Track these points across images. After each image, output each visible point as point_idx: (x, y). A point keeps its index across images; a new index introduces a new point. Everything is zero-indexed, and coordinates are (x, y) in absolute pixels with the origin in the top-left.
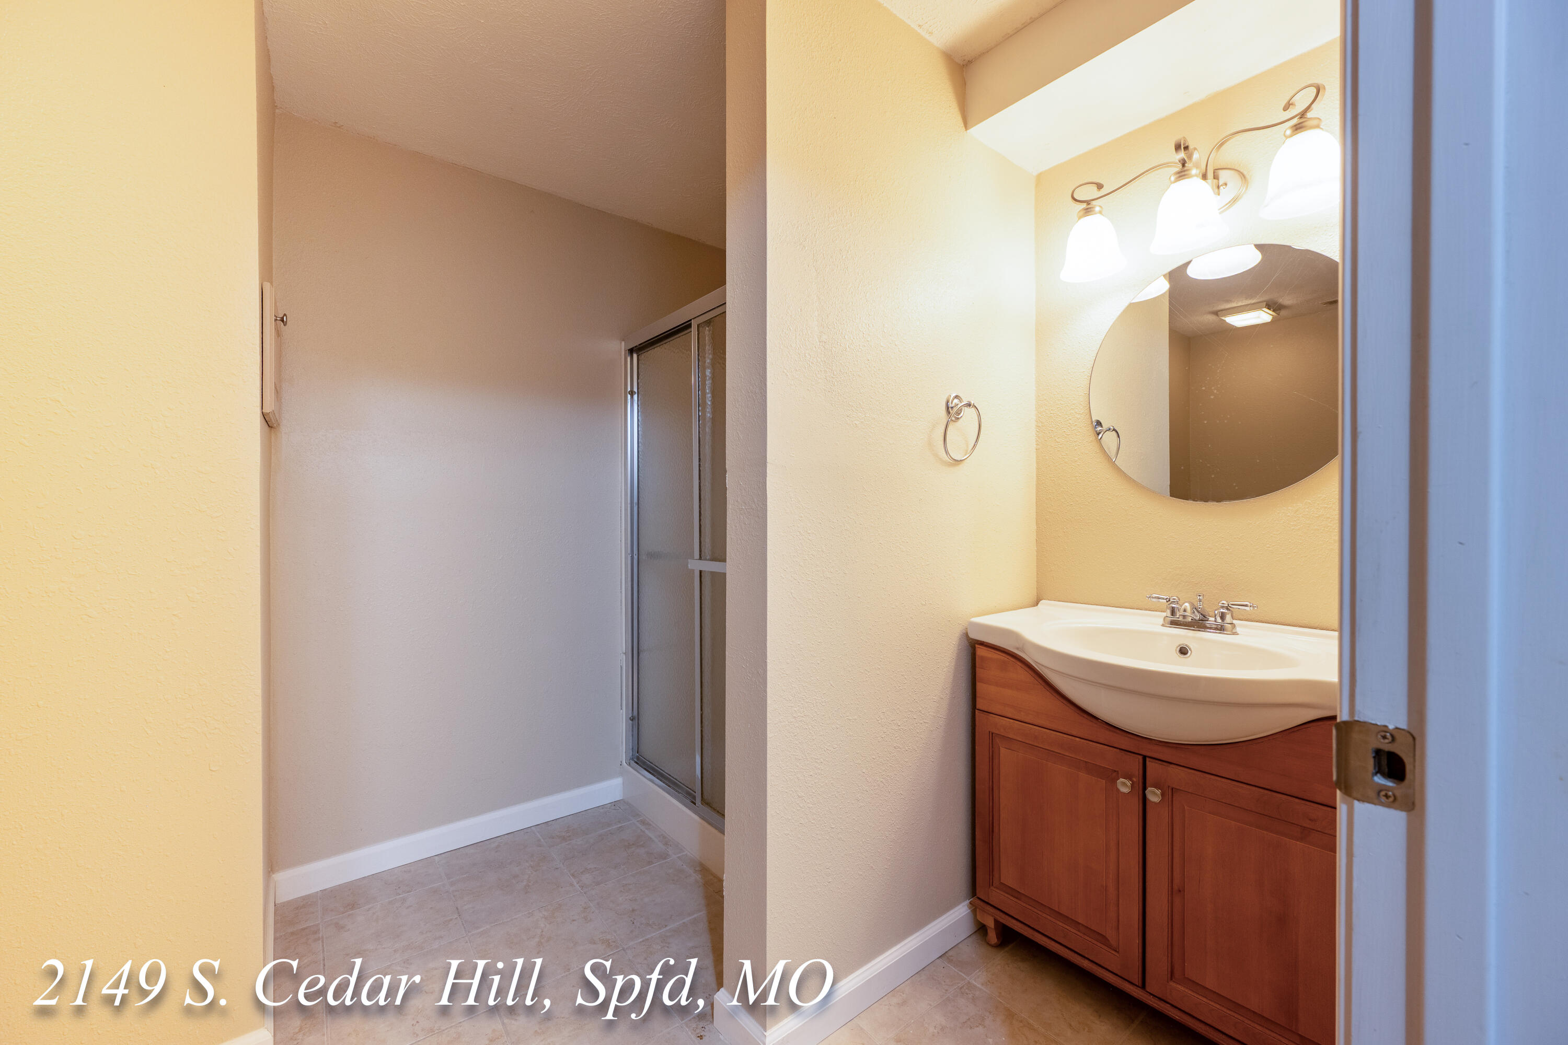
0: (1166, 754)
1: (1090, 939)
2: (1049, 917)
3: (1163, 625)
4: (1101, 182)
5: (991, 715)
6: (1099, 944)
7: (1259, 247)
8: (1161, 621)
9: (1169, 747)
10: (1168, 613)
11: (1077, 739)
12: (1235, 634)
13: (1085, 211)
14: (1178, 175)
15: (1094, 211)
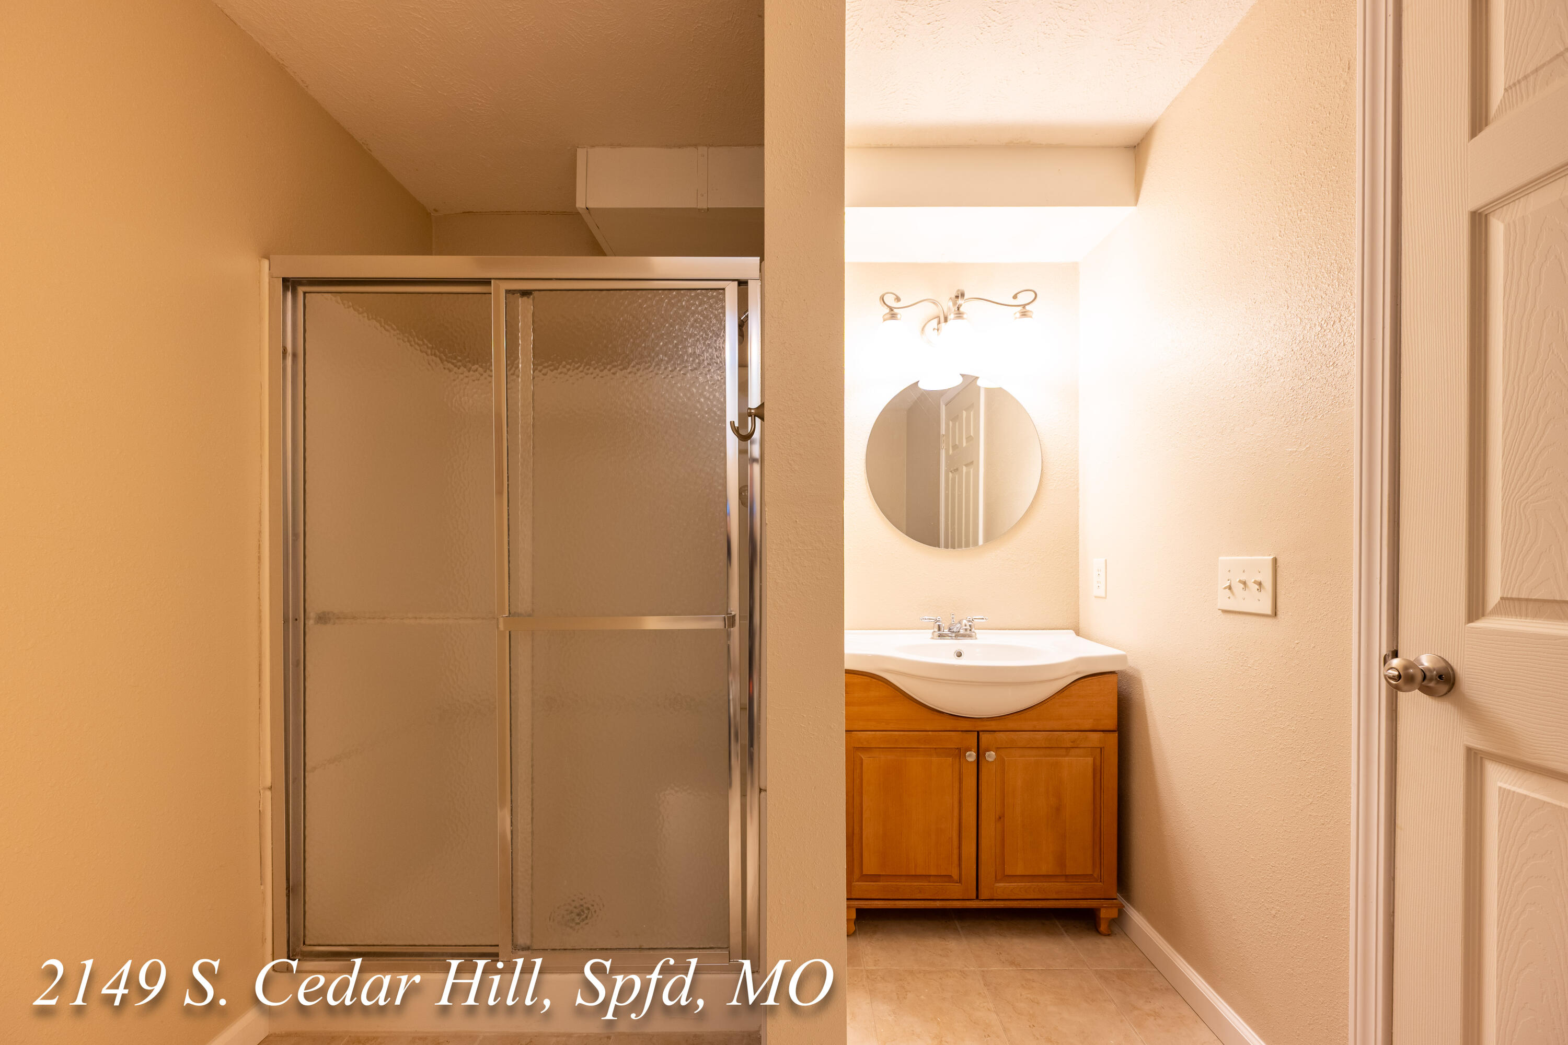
0: (993, 726)
1: (939, 884)
2: (907, 883)
3: (932, 638)
4: (901, 297)
5: (853, 732)
6: (947, 884)
7: (963, 375)
8: (931, 636)
9: (995, 720)
10: (936, 630)
11: (930, 733)
12: (976, 639)
13: (891, 316)
14: (956, 315)
15: (896, 317)
